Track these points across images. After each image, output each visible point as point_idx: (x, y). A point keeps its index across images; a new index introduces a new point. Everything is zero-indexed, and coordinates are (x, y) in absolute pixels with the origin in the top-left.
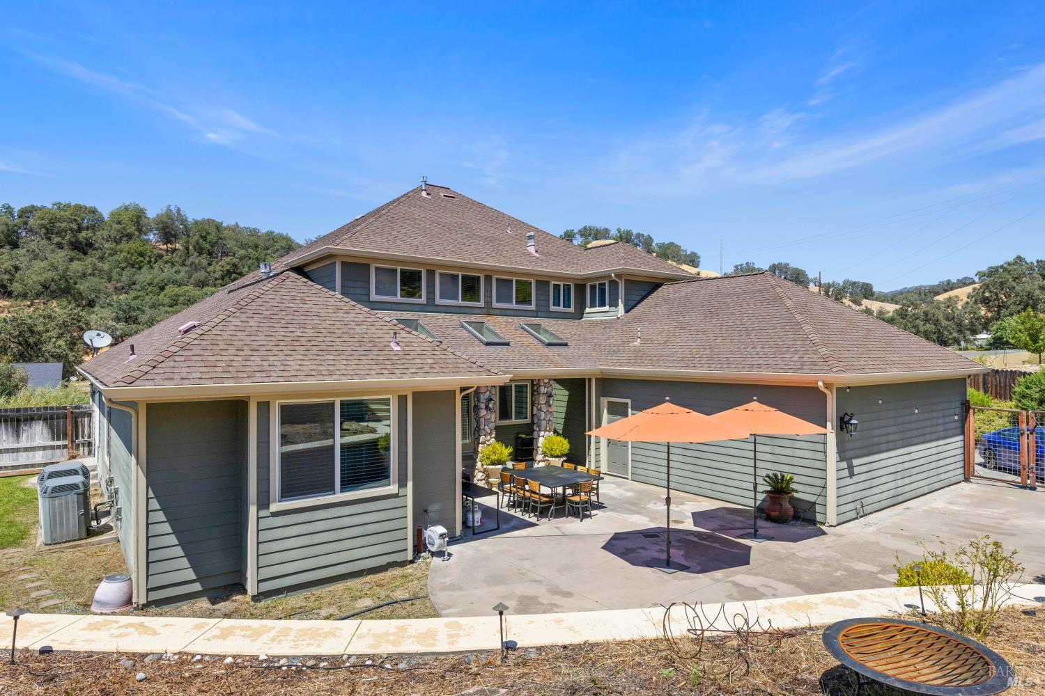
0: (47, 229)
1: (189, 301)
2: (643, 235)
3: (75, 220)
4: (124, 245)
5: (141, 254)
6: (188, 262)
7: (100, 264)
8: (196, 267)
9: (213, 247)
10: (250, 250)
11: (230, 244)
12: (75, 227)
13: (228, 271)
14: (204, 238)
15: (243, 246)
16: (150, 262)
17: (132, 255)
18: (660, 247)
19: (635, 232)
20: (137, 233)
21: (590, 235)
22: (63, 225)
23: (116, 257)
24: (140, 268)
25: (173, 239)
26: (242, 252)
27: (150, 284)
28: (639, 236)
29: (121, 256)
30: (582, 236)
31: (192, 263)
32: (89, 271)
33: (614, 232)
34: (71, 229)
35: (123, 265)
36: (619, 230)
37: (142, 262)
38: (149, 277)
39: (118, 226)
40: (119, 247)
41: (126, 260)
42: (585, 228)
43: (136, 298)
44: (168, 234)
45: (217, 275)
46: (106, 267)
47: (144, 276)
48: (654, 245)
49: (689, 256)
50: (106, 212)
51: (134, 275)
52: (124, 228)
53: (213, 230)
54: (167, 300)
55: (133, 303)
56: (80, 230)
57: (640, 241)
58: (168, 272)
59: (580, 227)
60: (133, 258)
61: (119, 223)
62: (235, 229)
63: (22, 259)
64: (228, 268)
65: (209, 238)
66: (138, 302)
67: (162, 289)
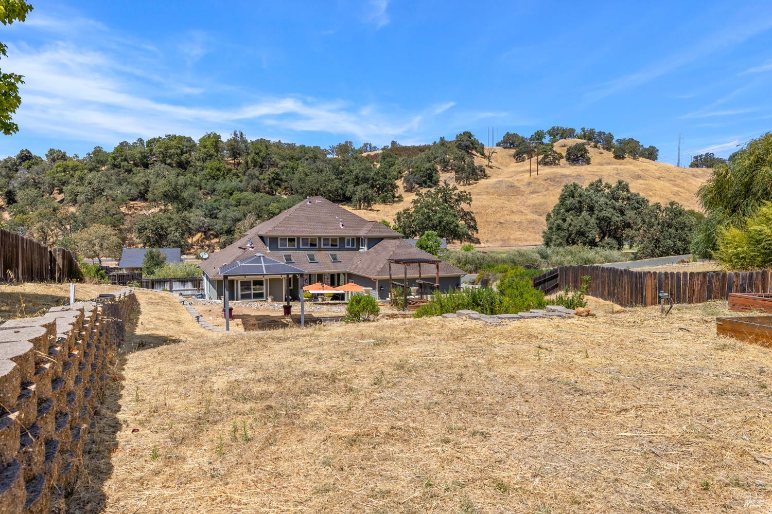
0: (163, 154)
1: (247, 202)
2: (604, 133)
3: (179, 147)
4: (208, 164)
5: (219, 170)
6: (247, 174)
7: (194, 177)
8: (252, 177)
9: (263, 160)
10: (288, 161)
11: (275, 158)
12: (179, 151)
13: (273, 178)
14: (258, 154)
15: (283, 159)
16: (224, 174)
17: (213, 170)
18: (620, 143)
19: (597, 131)
20: (215, 154)
21: (557, 135)
22: (172, 151)
23: (204, 172)
24: (218, 179)
25: (238, 156)
26: (283, 163)
27: (224, 191)
28: (600, 133)
29: (206, 172)
30: (551, 135)
31: (250, 174)
32: (188, 183)
33: (578, 131)
34: (177, 154)
35: (208, 177)
36: (583, 129)
37: (219, 175)
38: (224, 186)
39: (205, 150)
40: (205, 165)
41: (210, 174)
42: (553, 129)
43: (216, 201)
44: (235, 153)
45: (265, 182)
46: (198, 179)
47: (221, 186)
48: (614, 141)
49: (647, 150)
50: (196, 139)
51: (214, 184)
52: (208, 151)
53: (263, 149)
54: (234, 203)
55: (215, 205)
56: (182, 153)
57: (601, 139)
58: (235, 182)
59: (550, 128)
60: (214, 172)
61: (205, 147)
62: (279, 145)
63: (151, 176)
64: (273, 176)
65: (261, 154)
66: (217, 203)
67: (231, 194)
